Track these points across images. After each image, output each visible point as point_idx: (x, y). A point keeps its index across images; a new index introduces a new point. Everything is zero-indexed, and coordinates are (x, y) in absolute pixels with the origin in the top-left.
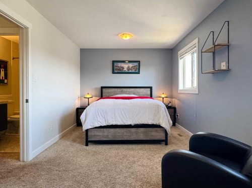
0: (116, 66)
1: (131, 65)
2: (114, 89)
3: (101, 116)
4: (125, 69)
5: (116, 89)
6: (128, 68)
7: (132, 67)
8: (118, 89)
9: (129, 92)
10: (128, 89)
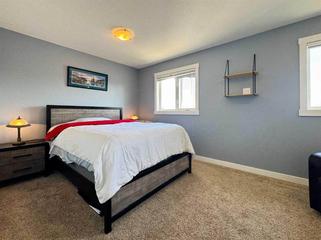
0: (74, 75)
1: (96, 78)
2: (73, 110)
3: (130, 157)
4: (88, 82)
5: (76, 110)
6: (93, 81)
7: (98, 81)
8: (79, 110)
9: (95, 114)
10: (94, 110)
